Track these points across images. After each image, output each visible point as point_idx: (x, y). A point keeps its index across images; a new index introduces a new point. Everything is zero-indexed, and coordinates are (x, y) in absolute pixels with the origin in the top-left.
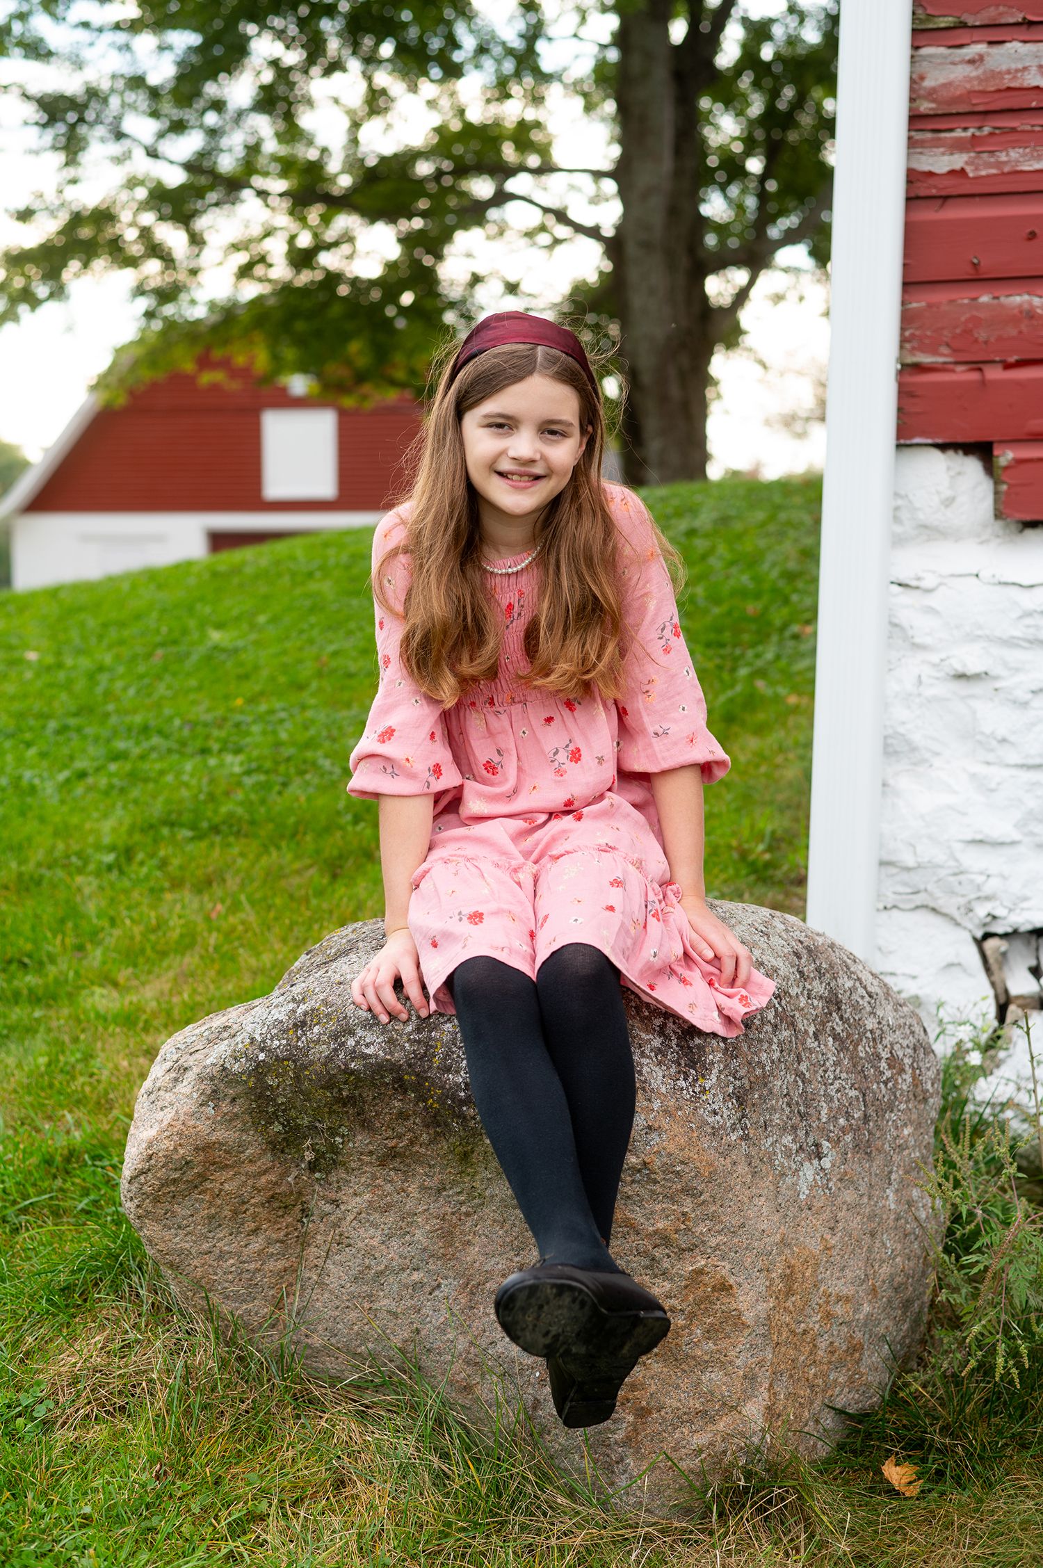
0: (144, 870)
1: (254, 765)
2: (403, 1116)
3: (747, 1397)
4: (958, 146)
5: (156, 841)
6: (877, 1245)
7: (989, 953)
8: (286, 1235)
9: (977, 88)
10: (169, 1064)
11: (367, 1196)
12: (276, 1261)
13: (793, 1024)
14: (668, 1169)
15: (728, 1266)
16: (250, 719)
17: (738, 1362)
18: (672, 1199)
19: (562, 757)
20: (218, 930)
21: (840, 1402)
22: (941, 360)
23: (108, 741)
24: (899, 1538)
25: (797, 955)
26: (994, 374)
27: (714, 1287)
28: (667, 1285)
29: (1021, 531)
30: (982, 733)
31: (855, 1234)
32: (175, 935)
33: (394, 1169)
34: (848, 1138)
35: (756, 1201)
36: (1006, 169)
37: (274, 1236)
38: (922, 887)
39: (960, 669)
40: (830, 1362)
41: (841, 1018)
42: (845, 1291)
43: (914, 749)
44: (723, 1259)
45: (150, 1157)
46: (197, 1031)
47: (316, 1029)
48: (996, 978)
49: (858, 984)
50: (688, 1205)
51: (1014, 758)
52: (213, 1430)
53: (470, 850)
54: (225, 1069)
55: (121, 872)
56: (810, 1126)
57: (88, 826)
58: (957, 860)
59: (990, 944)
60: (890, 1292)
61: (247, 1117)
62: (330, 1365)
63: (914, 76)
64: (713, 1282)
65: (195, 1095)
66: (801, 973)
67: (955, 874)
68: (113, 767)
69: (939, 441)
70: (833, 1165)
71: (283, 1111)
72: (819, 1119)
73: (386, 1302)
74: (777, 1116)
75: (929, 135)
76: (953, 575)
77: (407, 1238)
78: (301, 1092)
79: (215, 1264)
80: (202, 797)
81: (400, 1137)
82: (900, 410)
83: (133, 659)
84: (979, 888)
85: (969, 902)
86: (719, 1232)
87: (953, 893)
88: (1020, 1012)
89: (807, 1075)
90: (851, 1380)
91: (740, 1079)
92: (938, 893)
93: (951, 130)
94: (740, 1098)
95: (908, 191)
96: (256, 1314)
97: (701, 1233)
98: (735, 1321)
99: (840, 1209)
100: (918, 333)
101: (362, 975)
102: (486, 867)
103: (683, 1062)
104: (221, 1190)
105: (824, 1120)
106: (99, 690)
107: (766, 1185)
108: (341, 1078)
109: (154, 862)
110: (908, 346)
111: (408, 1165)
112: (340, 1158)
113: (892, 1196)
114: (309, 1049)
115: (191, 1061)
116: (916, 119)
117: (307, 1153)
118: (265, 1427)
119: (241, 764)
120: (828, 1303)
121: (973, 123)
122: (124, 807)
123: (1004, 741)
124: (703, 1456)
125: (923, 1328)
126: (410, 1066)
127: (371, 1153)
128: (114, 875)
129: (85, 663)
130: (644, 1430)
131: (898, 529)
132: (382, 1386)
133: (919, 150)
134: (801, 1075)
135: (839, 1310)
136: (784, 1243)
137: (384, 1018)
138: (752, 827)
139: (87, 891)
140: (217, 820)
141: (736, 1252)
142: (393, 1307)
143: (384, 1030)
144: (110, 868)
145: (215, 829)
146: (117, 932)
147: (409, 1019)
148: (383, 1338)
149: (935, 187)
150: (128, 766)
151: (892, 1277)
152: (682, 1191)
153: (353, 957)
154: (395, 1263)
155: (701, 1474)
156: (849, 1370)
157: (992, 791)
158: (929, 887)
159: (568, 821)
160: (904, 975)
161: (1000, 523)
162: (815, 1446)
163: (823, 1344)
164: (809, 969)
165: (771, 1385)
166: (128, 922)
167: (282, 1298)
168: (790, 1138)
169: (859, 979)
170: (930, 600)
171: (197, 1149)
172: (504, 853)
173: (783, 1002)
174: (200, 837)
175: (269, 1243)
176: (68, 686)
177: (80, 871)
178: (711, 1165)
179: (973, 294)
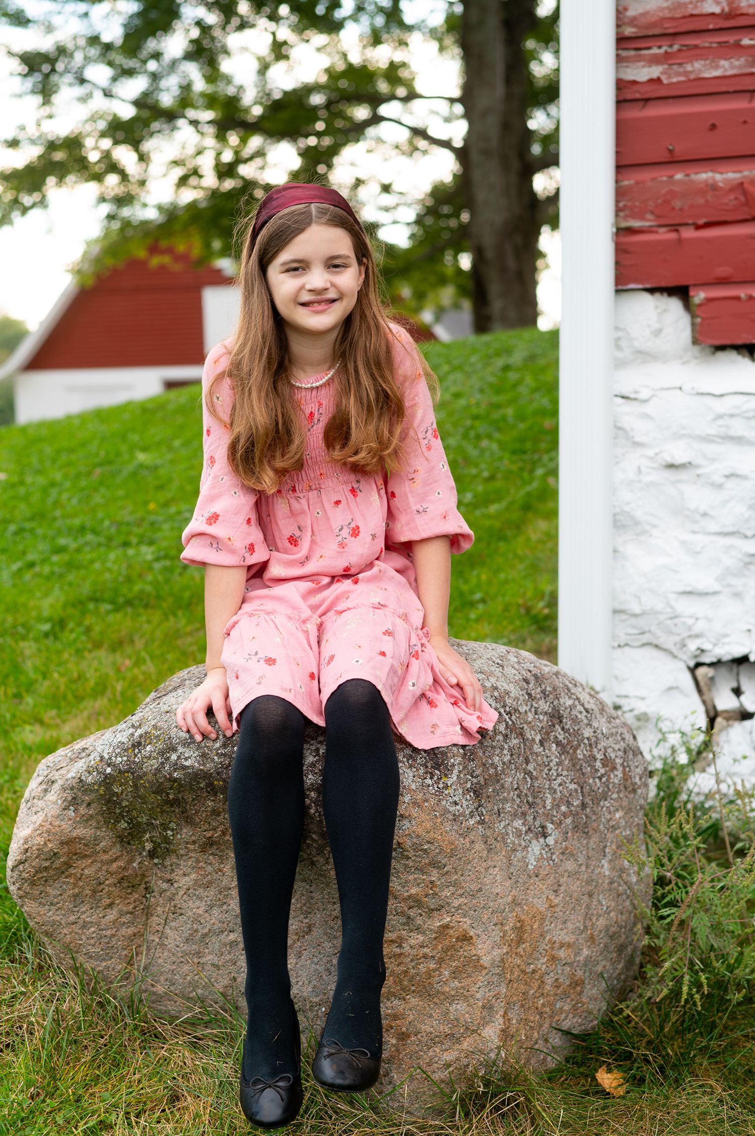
0: (73, 636)
1: (162, 553)
2: (215, 813)
3: (485, 1023)
4: (655, 60)
5: (84, 613)
6: (595, 903)
7: (700, 678)
8: (135, 908)
9: (667, 14)
10: (41, 779)
11: (193, 876)
12: (127, 928)
13: (521, 734)
14: (417, 848)
15: (469, 922)
16: (161, 518)
17: (478, 996)
18: (421, 871)
19: (346, 532)
20: (124, 679)
21: (566, 1025)
22: (647, 224)
23: (53, 538)
24: (604, 1128)
25: (527, 681)
26: (688, 233)
27: (457, 938)
28: (421, 938)
29: (714, 353)
30: (689, 509)
31: (575, 895)
32: (92, 683)
33: (212, 854)
34: (569, 821)
35: (491, 871)
36: (692, 77)
37: (125, 909)
38: (647, 629)
39: (670, 460)
40: (556, 994)
41: (563, 729)
42: (567, 939)
43: (637, 523)
44: (465, 916)
45: (26, 851)
46: (63, 753)
47: (148, 748)
48: (706, 697)
49: (577, 703)
50: (434, 875)
51: (713, 527)
52: (78, 1059)
53: (269, 605)
54: (81, 781)
55: (56, 637)
56: (537, 812)
57: (32, 603)
58: (672, 607)
59: (701, 671)
60: (606, 940)
61: (100, 817)
62: (171, 1007)
63: (620, 8)
64: (456, 934)
65: (60, 802)
66: (529, 695)
67: (671, 618)
68: (55, 558)
69: (648, 286)
70: (556, 842)
71: (127, 812)
72: (545, 807)
73: (210, 957)
74: (509, 805)
75: (632, 53)
76: (662, 389)
77: (225, 907)
78: (139, 797)
79: (80, 932)
80: (121, 579)
81: (214, 829)
82: (618, 263)
83: (78, 476)
84: (690, 628)
85: (683, 639)
86: (461, 895)
87: (670, 632)
88: (724, 723)
89: (535, 773)
90: (574, 1008)
91: (477, 777)
92: (659, 633)
93: (649, 48)
94: (477, 792)
95: (617, 96)
96: (113, 970)
97: (446, 897)
98: (475, 963)
99: (562, 876)
100: (629, 204)
101: (183, 705)
102: (280, 620)
103: (429, 765)
104: (82, 875)
105: (548, 808)
106: (50, 501)
107: (500, 859)
108: (168, 785)
109: (81, 629)
110: (622, 214)
111: (222, 851)
112: (172, 847)
113: (606, 865)
114: (142, 763)
115: (56, 775)
116: (621, 41)
117: (146, 844)
118: (118, 1057)
119: (153, 553)
120: (553, 948)
121: (665, 42)
122: (61, 589)
123: (705, 514)
124: (451, 1069)
125: (636, 968)
126: (218, 773)
127: (194, 842)
128: (49, 642)
129: (41, 480)
130: (404, 1050)
131: (620, 355)
132: (210, 1022)
133: (625, 64)
134: (529, 773)
135: (562, 954)
136: (515, 902)
137: (198, 738)
138: (536, 588)
139: (27, 652)
140: (130, 596)
141: (475, 911)
142: (216, 961)
143: (199, 747)
144: (46, 635)
145: (129, 603)
146: (46, 683)
147: (217, 738)
148: (209, 985)
149: (638, 92)
150: (66, 557)
151: (607, 928)
152: (430, 864)
153: (180, 691)
154: (216, 927)
155: (450, 1083)
156: (572, 1000)
157: (698, 553)
158: (653, 629)
159: (347, 584)
160: (635, 697)
161: (696, 349)
162: (545, 1059)
163: (549, 980)
164: (536, 692)
165: (505, 1013)
166: (56, 675)
167: (132, 957)
168: (520, 822)
169: (578, 699)
170: (647, 409)
171: (62, 843)
172: (295, 608)
173: (513, 718)
174: (117, 610)
175: (121, 914)
176: (26, 498)
177: (24, 638)
178: (452, 844)
179: (669, 173)
